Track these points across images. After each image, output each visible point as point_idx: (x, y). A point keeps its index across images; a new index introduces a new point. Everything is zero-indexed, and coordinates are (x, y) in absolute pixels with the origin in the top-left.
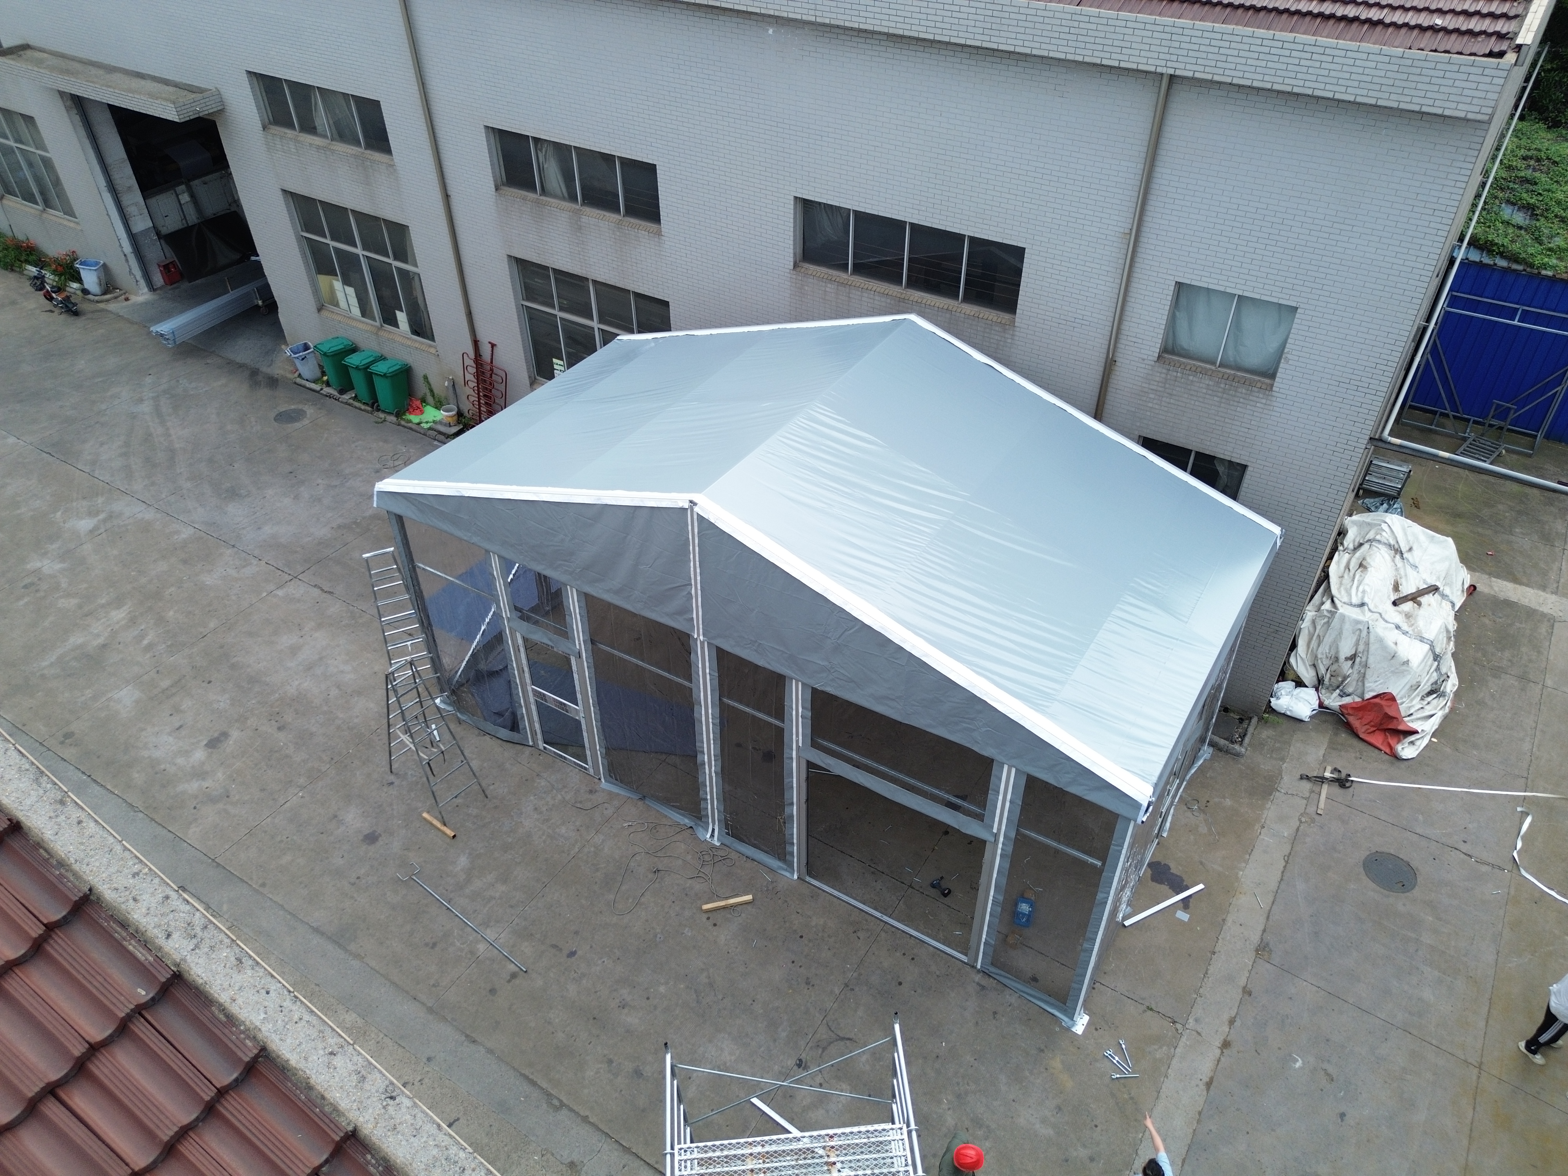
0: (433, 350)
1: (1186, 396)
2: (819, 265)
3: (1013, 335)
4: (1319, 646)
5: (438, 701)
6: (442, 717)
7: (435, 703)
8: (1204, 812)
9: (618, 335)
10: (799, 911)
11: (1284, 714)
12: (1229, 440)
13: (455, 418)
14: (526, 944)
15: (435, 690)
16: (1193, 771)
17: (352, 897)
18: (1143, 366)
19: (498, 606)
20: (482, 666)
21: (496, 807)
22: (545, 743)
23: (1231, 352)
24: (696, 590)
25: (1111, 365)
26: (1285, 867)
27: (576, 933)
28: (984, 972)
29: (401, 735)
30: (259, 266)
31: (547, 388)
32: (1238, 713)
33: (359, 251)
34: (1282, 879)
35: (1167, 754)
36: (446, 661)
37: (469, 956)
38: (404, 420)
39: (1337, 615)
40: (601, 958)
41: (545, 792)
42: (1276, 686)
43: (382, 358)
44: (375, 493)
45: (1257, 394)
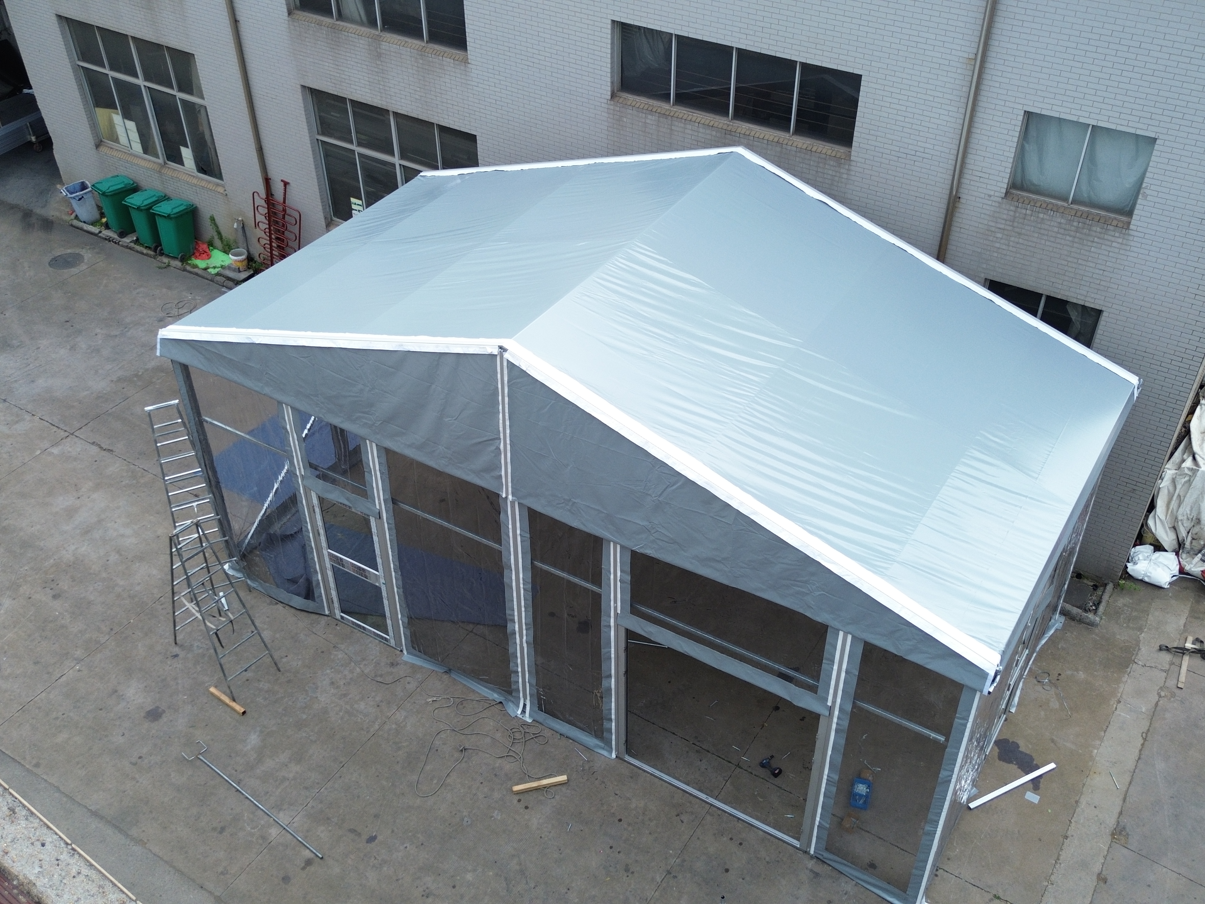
0: (220, 189)
1: (1036, 235)
2: (639, 95)
3: (849, 170)
4: (1179, 506)
5: (226, 567)
6: (231, 583)
7: (224, 570)
8: (1056, 686)
9: (421, 171)
10: (618, 792)
11: (1142, 581)
12: (1083, 283)
13: (245, 263)
14: (322, 828)
15: (223, 554)
16: (1043, 642)
17: (133, 778)
18: (990, 203)
19: (292, 463)
20: (276, 528)
21: (289, 681)
22: (342, 612)
23: (1084, 188)
24: (505, 445)
25: (955, 202)
26: (1143, 745)
27: (376, 816)
28: (816, 858)
29: (186, 603)
30: (32, 99)
31: (344, 228)
32: (1093, 580)
33: (140, 82)
34: (1139, 758)
35: (1016, 620)
36: (236, 526)
37: (260, 841)
38: (189, 265)
39: (1199, 474)
40: (403, 844)
41: (342, 666)
42: (1133, 550)
43: (166, 198)
44: (158, 340)
45: (1113, 233)
